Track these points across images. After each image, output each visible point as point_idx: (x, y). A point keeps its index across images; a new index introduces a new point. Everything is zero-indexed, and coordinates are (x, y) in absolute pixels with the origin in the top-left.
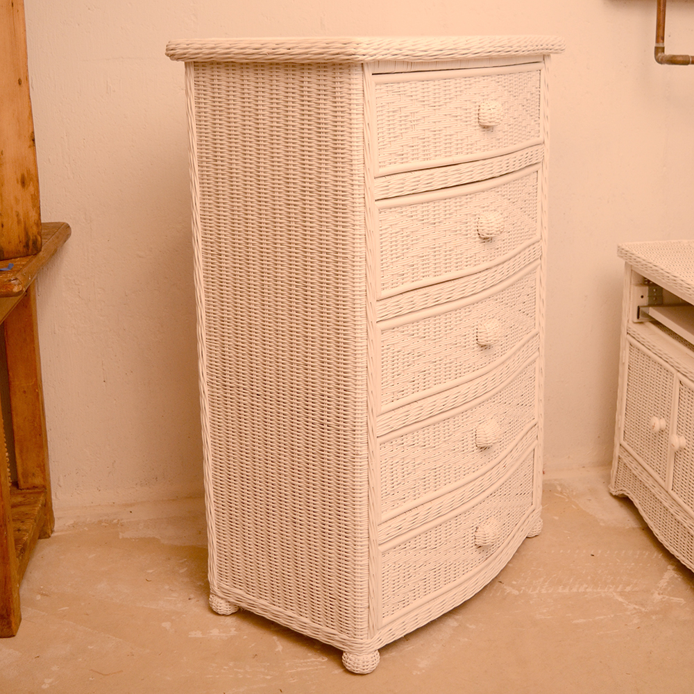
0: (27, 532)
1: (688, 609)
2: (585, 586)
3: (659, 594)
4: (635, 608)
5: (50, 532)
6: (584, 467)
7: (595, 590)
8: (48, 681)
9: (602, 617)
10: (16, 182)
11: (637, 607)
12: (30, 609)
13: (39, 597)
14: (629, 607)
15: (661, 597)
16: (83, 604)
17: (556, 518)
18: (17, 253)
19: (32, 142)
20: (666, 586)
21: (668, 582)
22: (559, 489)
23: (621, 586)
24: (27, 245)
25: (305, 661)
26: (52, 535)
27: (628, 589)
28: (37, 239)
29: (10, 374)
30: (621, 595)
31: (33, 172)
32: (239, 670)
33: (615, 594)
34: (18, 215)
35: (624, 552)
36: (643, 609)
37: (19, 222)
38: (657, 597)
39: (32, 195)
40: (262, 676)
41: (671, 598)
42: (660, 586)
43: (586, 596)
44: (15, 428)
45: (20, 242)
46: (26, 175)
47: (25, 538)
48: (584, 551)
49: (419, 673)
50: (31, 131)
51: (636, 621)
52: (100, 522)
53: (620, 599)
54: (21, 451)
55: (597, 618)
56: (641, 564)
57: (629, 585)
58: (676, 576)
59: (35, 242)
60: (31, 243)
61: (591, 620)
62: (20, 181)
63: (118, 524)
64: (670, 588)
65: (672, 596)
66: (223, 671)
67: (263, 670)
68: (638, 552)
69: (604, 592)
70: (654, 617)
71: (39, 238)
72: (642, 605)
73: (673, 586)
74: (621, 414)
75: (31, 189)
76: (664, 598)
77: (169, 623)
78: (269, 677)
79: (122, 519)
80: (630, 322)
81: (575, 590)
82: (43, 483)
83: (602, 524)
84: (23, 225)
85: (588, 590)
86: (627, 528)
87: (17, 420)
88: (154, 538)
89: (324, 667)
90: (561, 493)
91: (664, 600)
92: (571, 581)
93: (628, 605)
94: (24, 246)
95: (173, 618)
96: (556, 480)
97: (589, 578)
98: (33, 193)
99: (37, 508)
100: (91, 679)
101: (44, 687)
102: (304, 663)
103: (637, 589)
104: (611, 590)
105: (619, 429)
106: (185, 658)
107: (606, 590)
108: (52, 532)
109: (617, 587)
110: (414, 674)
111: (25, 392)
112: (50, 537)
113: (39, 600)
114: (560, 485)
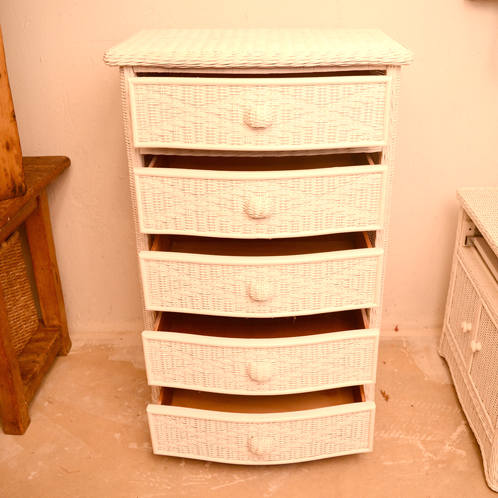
0: (39, 364)
1: (466, 461)
2: (400, 432)
3: (449, 445)
4: (429, 456)
5: (66, 353)
6: (426, 328)
7: (406, 437)
8: (33, 473)
9: (404, 462)
10: (2, 147)
11: (431, 455)
12: (39, 413)
13: (46, 404)
14: (425, 454)
15: (450, 448)
16: (71, 412)
17: (396, 370)
18: (7, 196)
19: (13, 118)
20: (456, 438)
21: (458, 435)
22: (405, 345)
23: (425, 435)
24: (14, 190)
25: (196, 476)
26: (69, 354)
27: (429, 438)
28: (22, 186)
29: (33, 257)
30: (423, 443)
31: (15, 139)
32: (152, 479)
33: (419, 442)
34: (5, 170)
35: (434, 405)
36: (435, 458)
37: (6, 175)
38: (447, 448)
39: (15, 155)
40: (165, 486)
41: (457, 450)
42: (452, 438)
43: (398, 441)
44: (39, 290)
45: (9, 188)
46: (9, 142)
47: (35, 369)
48: (408, 402)
49: (267, 496)
50: (11, 110)
51: (427, 468)
52: (101, 345)
53: (421, 447)
54: (44, 305)
55: (401, 462)
56: (444, 417)
57: (430, 435)
58: (465, 430)
59: (20, 187)
60: (17, 189)
61: (396, 463)
62: (5, 147)
63: (111, 348)
64: (458, 441)
65: (459, 449)
66: (142, 479)
67: (167, 481)
68: (445, 406)
69: (412, 439)
70: (440, 466)
71: (24, 185)
72: (435, 454)
73: (461, 439)
74: (448, 305)
75: (15, 151)
76: (452, 449)
77: (119, 434)
78: (169, 488)
79: (114, 345)
80: (461, 245)
81: (392, 435)
82: (59, 324)
83: (426, 379)
84: (10, 177)
85: (401, 436)
86: (443, 384)
87: (40, 286)
88: (130, 362)
89: (207, 483)
90: (405, 349)
91: (451, 451)
92: (392, 427)
93: (425, 453)
94: (12, 191)
95: (123, 430)
96: (404, 337)
97: (405, 425)
98: (16, 154)
99: (51, 344)
100: (59, 475)
101: (30, 478)
102: (196, 478)
103: (435, 439)
104: (417, 438)
105: (447, 315)
106: (121, 465)
107: (413, 438)
108: (68, 352)
109: (422, 436)
110: (264, 496)
111: (43, 269)
112: (66, 355)
113: (46, 407)
114: (407, 342)
